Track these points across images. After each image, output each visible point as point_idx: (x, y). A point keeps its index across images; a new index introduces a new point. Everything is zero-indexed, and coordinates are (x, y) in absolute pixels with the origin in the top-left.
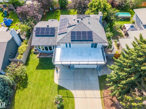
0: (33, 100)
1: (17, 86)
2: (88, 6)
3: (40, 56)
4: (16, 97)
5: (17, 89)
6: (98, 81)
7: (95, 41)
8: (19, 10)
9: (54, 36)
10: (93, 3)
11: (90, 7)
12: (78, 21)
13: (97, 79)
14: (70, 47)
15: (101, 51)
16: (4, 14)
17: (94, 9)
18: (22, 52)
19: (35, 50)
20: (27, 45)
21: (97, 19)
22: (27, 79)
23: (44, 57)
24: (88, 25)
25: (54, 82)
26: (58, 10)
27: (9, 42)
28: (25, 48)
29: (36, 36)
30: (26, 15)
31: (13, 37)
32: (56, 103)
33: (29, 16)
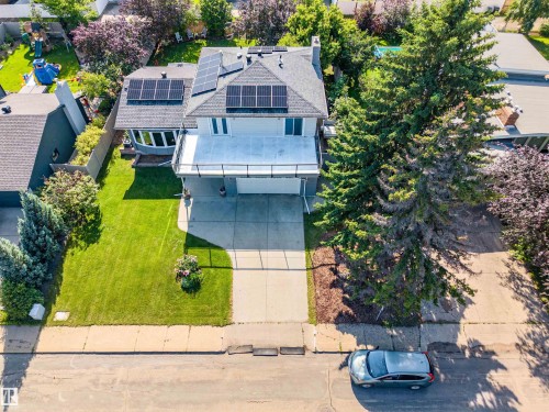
0: (116, 270)
1: (71, 239)
2: (288, 25)
3: (138, 162)
4: (67, 263)
5: (68, 247)
6: (302, 226)
7: (293, 113)
8: (80, 34)
9: (180, 102)
10: (302, 17)
11: (292, 29)
12: (249, 60)
13: (301, 219)
14: (225, 131)
15: (312, 143)
16: (31, 51)
17: (301, 32)
18: (89, 149)
19: (126, 146)
20: (103, 131)
21: (306, 57)
22: (100, 222)
23: (150, 165)
24: (276, 70)
25: (176, 226)
26: (199, 41)
27: (51, 116)
28: (97, 138)
29: (130, 102)
30: (100, 50)
31: (64, 106)
32: (180, 275)
33: (110, 50)
